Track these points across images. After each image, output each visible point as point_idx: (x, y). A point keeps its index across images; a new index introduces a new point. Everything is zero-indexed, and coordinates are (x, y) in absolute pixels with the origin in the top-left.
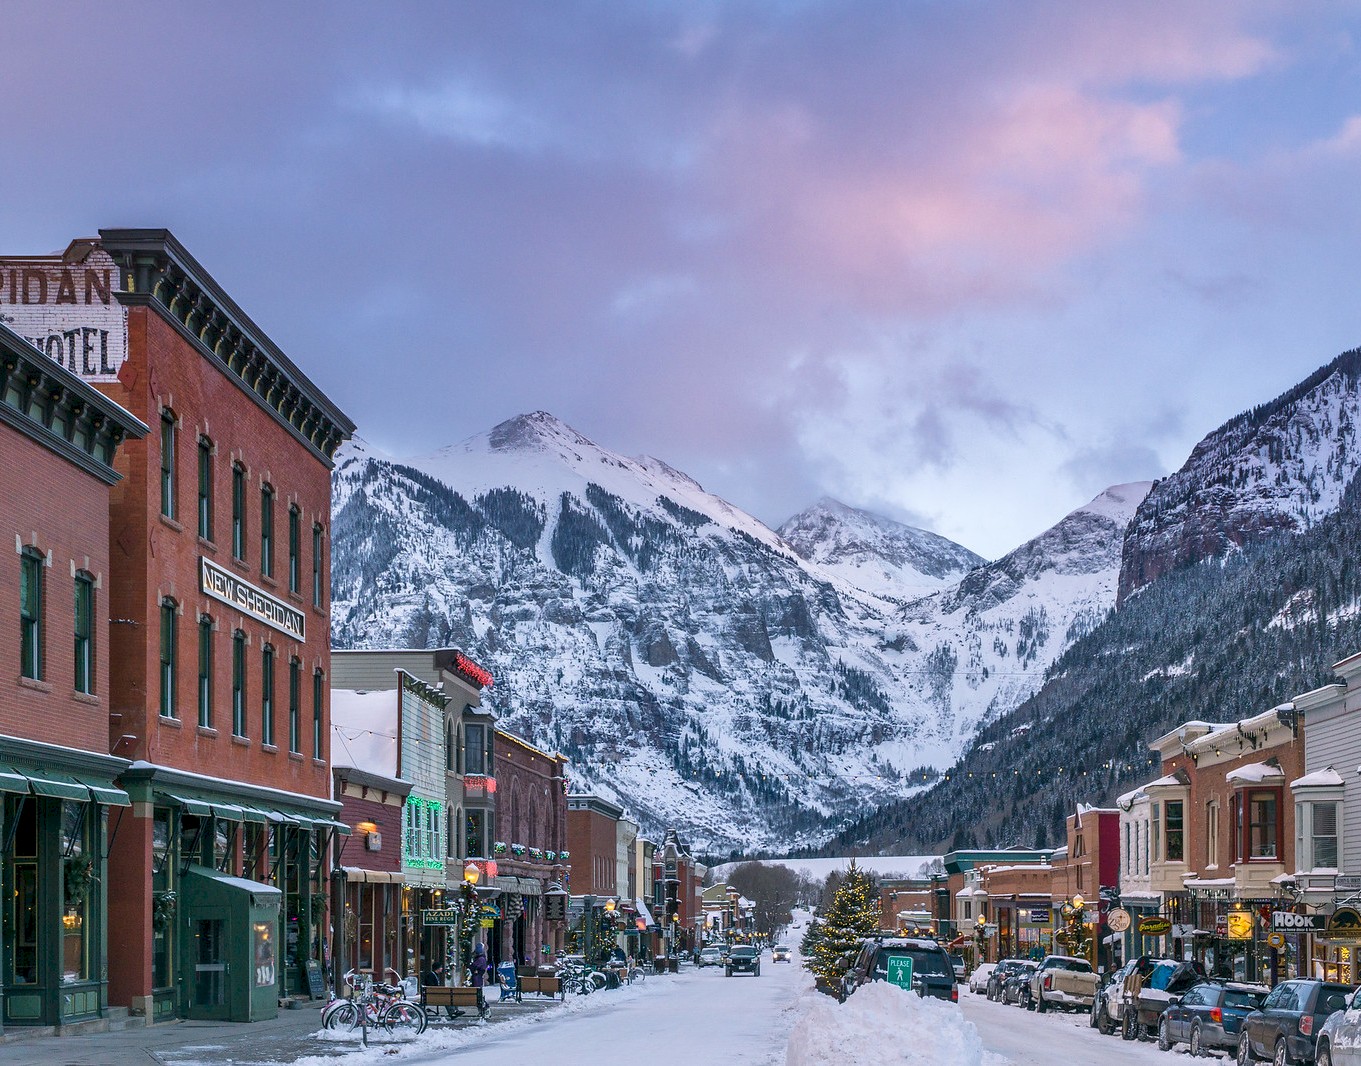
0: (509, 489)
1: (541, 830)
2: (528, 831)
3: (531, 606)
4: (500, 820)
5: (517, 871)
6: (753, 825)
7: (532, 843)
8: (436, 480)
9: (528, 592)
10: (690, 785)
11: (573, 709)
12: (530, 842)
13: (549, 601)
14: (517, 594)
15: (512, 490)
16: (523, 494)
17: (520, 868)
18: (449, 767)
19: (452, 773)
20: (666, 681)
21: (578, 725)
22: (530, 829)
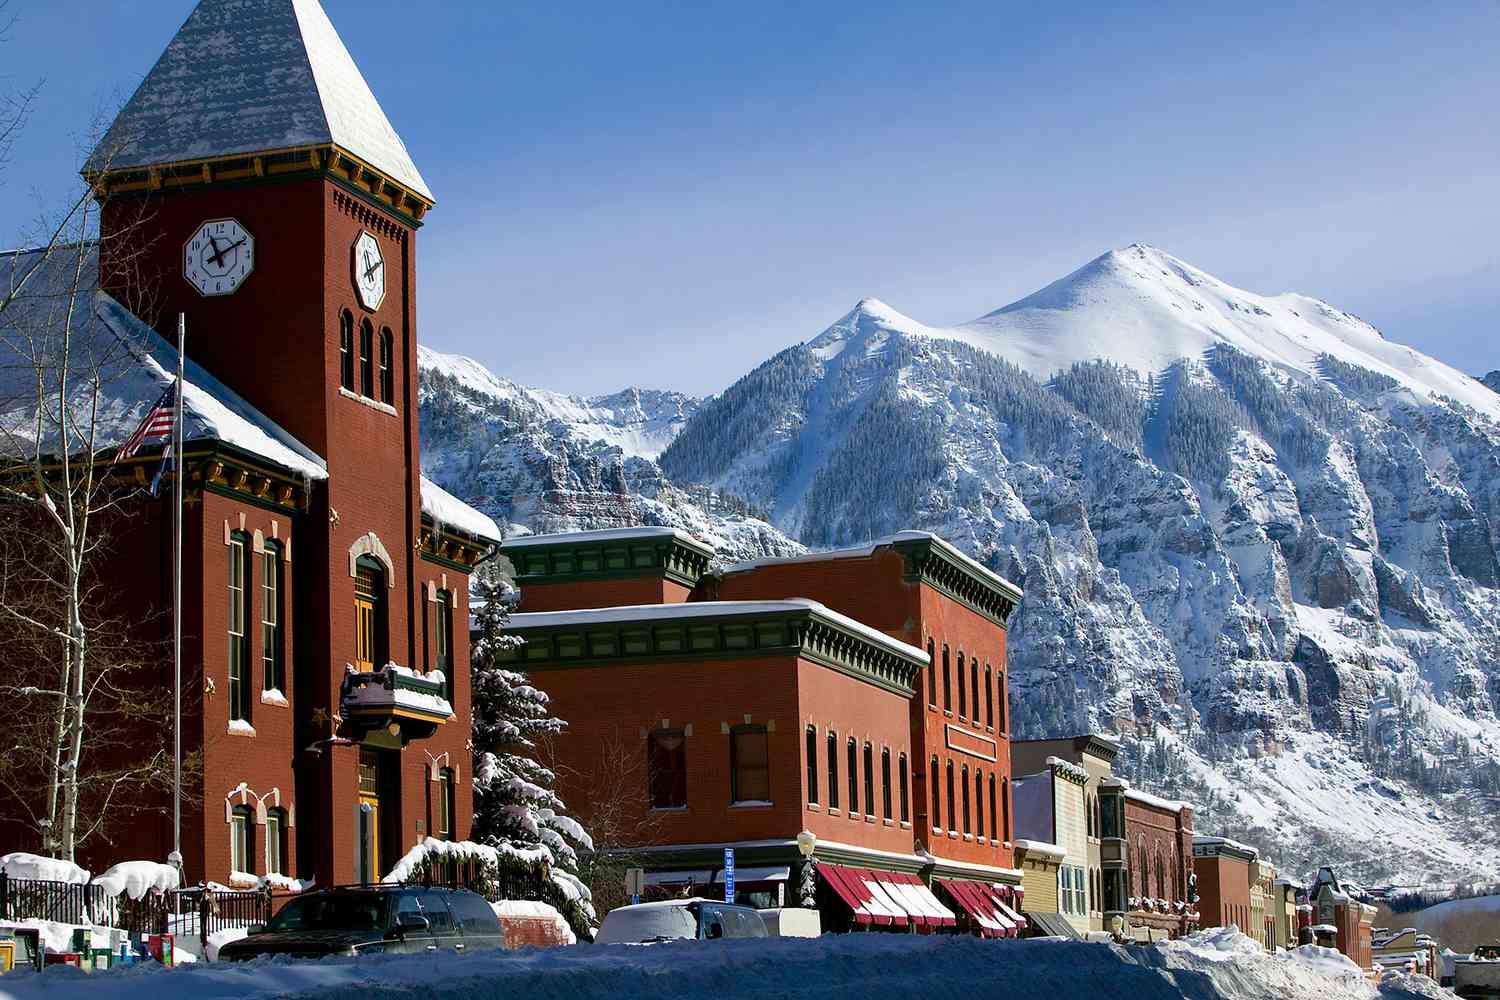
0: (1100, 361)
1: (1168, 881)
2: (1156, 885)
3: (1140, 529)
4: (1131, 876)
5: (1148, 922)
6: (1485, 842)
7: (1161, 894)
8: (994, 356)
9: (1136, 509)
10: (1389, 784)
11: (1209, 680)
12: (1158, 895)
13: (1167, 520)
14: (1120, 514)
15: (1104, 361)
16: (1121, 365)
17: (1150, 918)
18: (1090, 834)
19: (1091, 838)
20: (1344, 630)
21: (1219, 703)
22: (1158, 882)
